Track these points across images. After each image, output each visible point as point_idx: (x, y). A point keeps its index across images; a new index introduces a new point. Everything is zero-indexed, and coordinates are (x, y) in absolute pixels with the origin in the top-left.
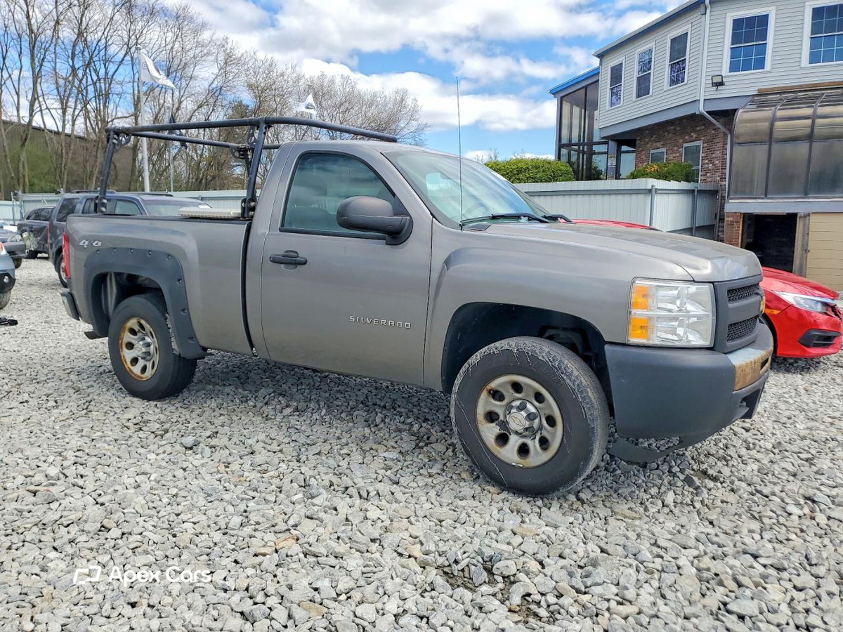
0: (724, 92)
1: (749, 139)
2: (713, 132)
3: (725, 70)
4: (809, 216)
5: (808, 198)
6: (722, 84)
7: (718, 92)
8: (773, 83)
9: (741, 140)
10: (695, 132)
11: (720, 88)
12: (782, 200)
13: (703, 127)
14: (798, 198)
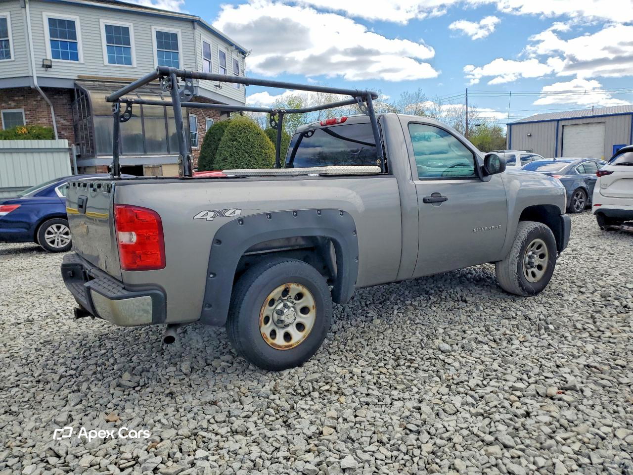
0: (51, 73)
1: (103, 112)
2: (35, 103)
3: (49, 56)
4: (161, 166)
5: (148, 155)
6: (50, 67)
7: (47, 73)
8: (102, 74)
9: (98, 113)
10: (14, 100)
11: (49, 69)
12: (135, 157)
13: (22, 98)
14: (141, 155)
